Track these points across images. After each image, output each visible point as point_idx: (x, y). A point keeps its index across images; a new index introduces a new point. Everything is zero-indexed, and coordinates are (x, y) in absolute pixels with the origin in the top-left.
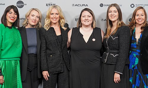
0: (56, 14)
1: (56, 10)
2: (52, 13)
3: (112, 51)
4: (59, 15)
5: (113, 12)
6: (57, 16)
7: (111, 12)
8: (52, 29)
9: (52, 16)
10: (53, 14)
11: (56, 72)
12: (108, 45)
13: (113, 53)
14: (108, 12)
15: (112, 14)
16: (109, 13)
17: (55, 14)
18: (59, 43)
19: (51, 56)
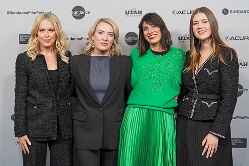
0: (50, 30)
1: (49, 23)
2: (41, 28)
3: (205, 96)
4: (54, 32)
5: (200, 22)
6: (52, 34)
7: (197, 23)
8: (41, 58)
9: (41, 34)
10: (43, 30)
11: (43, 138)
12: (197, 84)
13: (206, 100)
14: (192, 24)
15: (200, 27)
16: (194, 26)
17: (46, 31)
18: (53, 84)
19: (35, 107)
